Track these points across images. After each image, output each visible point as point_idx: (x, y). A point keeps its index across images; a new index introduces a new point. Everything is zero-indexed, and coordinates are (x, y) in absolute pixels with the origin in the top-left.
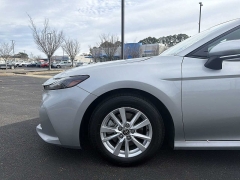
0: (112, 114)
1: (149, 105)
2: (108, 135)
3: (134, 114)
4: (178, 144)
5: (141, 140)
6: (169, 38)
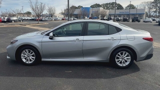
6: (107, 4)
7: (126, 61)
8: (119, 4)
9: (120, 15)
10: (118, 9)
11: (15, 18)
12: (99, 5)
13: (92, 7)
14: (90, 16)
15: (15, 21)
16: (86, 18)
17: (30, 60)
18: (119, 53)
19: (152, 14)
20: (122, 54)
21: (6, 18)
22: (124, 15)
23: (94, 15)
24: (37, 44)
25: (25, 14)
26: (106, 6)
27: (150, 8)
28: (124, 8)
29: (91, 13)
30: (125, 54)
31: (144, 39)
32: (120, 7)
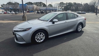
0: (37, 34)
1: (44, 31)
2: (36, 39)
3: (41, 33)
4: (49, 37)
5: (43, 38)
6: (37, 3)
19: (60, 10)
23: (30, 10)
27: (59, 7)
32: (44, 5)
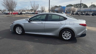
6: (77, 4)
7: (69, 37)
8: (85, 4)
9: (85, 12)
10: (84, 7)
11: (24, 12)
12: (72, 5)
13: (67, 6)
14: (65, 12)
15: (24, 14)
16: (63, 13)
17: (20, 32)
18: (65, 32)
20: (66, 32)
21: (20, 12)
22: (88, 11)
23: (67, 11)
24: (23, 25)
25: (30, 10)
26: (76, 6)
28: (88, 7)
29: (66, 10)
30: (68, 32)
31: (80, 24)
32: (85, 6)
